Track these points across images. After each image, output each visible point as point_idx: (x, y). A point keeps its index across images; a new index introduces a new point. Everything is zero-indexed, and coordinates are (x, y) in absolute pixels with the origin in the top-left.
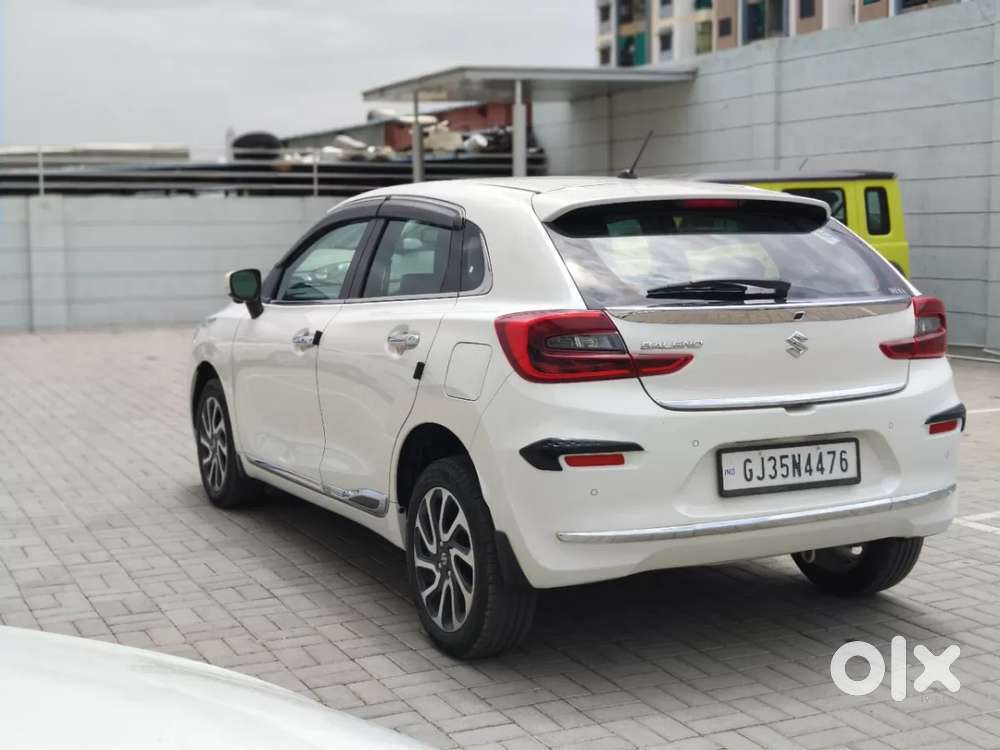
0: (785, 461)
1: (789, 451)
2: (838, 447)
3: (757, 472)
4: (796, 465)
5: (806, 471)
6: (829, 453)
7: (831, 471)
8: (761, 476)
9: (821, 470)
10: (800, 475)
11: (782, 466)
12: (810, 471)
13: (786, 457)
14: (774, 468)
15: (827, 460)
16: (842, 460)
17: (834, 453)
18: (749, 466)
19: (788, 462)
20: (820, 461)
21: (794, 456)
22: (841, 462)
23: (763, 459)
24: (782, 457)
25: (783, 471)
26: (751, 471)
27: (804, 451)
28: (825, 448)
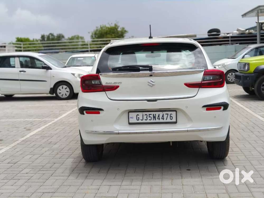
0: (150, 116)
1: (152, 113)
2: (169, 113)
3: (141, 118)
4: (154, 117)
5: (158, 119)
6: (166, 114)
7: (166, 119)
8: (142, 119)
9: (163, 119)
10: (155, 120)
11: (149, 117)
12: (159, 119)
13: (151, 114)
14: (147, 117)
15: (165, 116)
16: (170, 116)
17: (168, 114)
18: (138, 116)
19: (152, 116)
20: (163, 116)
21: (153, 115)
22: (170, 118)
23: (143, 115)
24: (149, 115)
25: (150, 118)
26: (139, 118)
27: (157, 114)
28: (165, 113)
